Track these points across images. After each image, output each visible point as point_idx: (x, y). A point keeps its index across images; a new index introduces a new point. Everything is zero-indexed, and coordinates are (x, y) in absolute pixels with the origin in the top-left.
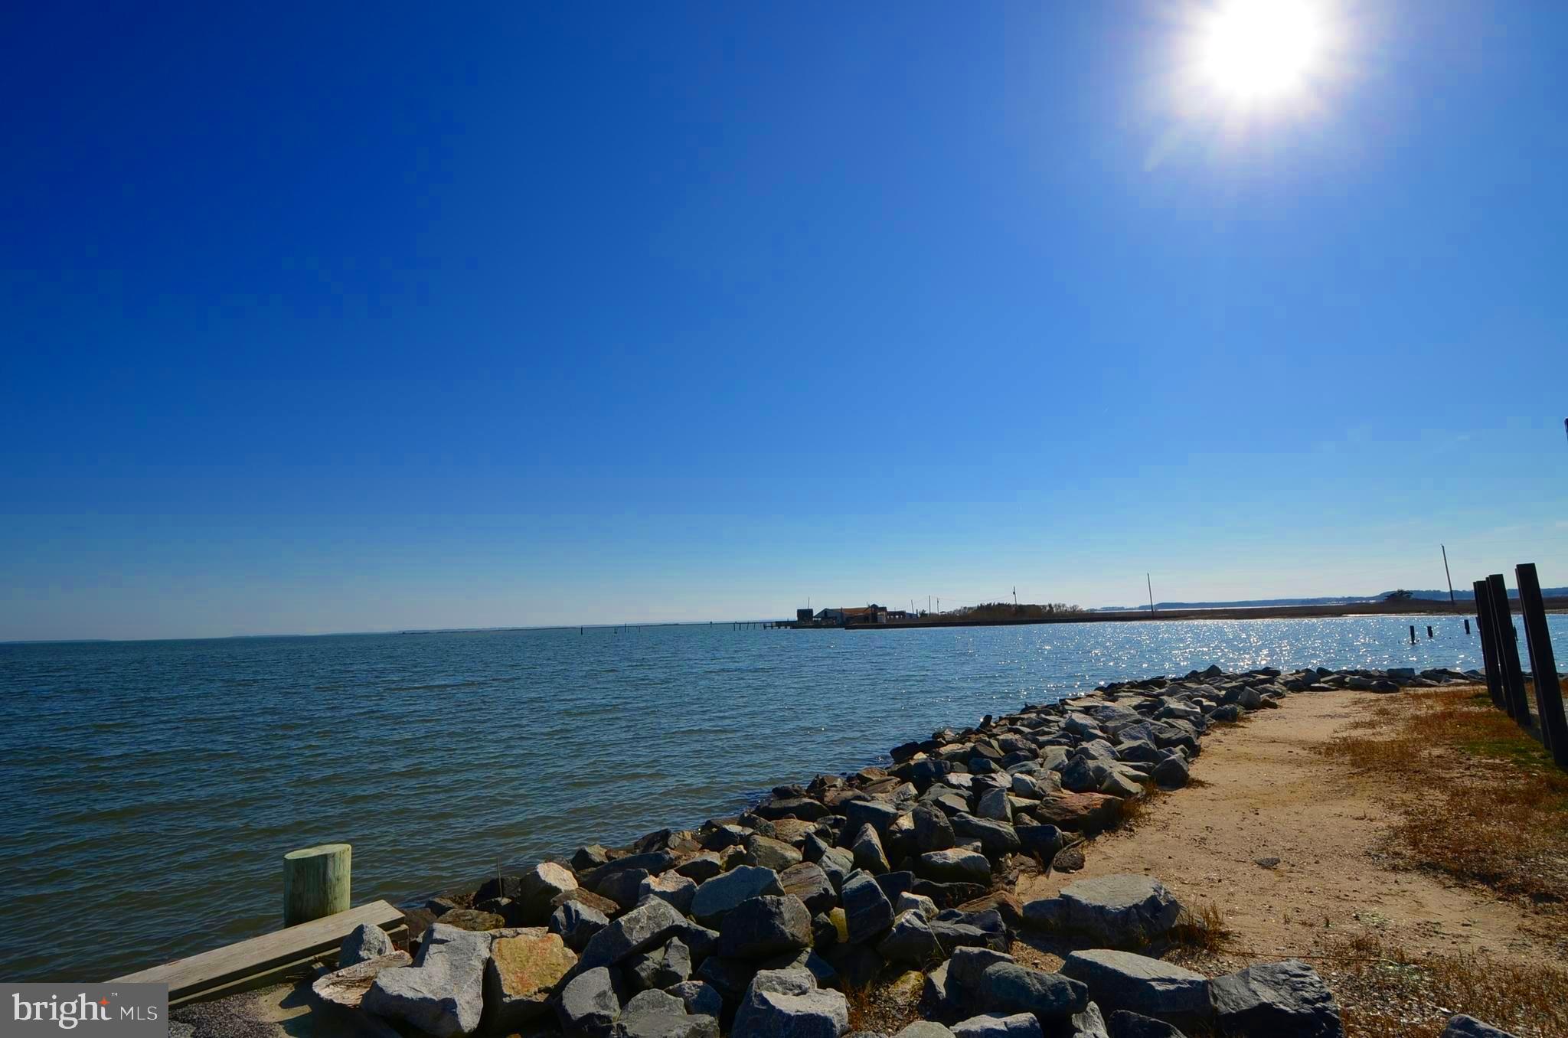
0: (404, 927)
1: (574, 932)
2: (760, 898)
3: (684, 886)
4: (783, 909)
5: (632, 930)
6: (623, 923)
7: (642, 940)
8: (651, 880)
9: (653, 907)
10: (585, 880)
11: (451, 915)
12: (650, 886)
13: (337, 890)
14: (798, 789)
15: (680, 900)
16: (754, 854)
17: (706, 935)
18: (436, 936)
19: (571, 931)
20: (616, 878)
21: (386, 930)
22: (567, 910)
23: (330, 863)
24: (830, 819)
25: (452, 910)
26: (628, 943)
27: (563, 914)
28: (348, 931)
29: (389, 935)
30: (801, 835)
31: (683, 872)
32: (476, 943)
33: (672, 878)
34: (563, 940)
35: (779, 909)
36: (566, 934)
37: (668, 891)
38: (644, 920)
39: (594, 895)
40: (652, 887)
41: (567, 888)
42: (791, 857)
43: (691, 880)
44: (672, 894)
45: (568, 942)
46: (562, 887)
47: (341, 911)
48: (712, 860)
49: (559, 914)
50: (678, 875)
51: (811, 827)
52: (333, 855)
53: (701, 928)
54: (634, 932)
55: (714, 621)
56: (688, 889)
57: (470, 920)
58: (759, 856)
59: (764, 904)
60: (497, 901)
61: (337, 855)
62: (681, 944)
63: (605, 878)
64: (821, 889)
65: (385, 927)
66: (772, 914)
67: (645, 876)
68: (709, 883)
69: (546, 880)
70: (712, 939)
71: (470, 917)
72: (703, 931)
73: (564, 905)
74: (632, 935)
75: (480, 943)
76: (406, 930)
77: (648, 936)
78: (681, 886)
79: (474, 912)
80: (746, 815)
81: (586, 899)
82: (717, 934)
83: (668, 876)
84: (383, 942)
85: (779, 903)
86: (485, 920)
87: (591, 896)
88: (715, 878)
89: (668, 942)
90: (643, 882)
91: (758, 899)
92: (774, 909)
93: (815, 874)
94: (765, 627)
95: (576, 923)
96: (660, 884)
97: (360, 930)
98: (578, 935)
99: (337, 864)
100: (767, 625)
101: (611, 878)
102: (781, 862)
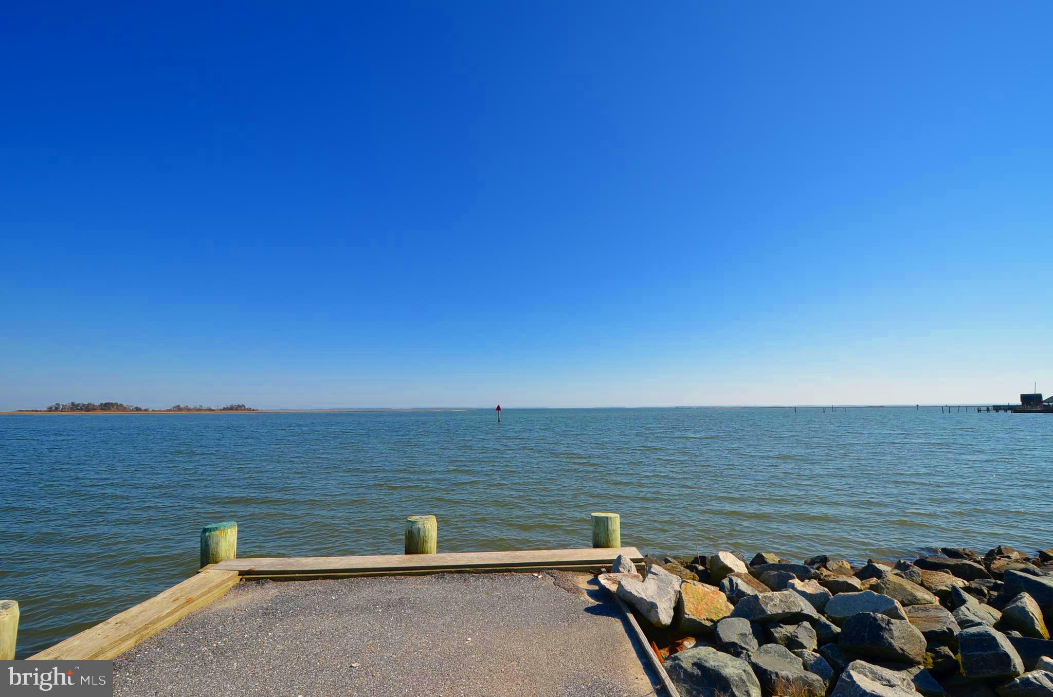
0: (643, 564)
1: (734, 595)
2: (871, 613)
3: (821, 593)
4: (893, 628)
5: (767, 604)
6: (760, 597)
7: (775, 613)
8: (797, 582)
9: (785, 595)
10: (754, 570)
11: (669, 566)
12: (794, 585)
13: (613, 536)
14: (970, 553)
15: (816, 601)
16: (883, 586)
17: (831, 628)
18: (652, 570)
19: (732, 594)
20: (772, 574)
21: (634, 563)
22: (731, 581)
23: (609, 522)
24: (989, 582)
25: (670, 563)
26: (763, 611)
27: (728, 583)
28: (615, 557)
29: (636, 566)
30: (946, 586)
31: (823, 583)
32: (672, 580)
33: (813, 585)
34: (727, 597)
35: (889, 626)
36: (729, 594)
37: (807, 592)
38: (777, 601)
39: (756, 580)
40: (795, 586)
41: (739, 571)
42: (922, 597)
43: (827, 590)
44: (811, 595)
45: (730, 599)
46: (736, 570)
47: (616, 547)
48: (852, 583)
49: (726, 582)
50: (819, 585)
51: (960, 583)
52: (611, 518)
53: (828, 622)
54: (769, 606)
55: (920, 404)
56: (824, 596)
57: (679, 571)
58: (888, 588)
59: (875, 619)
60: (696, 566)
61: (612, 519)
62: (811, 628)
63: (765, 572)
64: (945, 627)
65: (634, 561)
66: (881, 628)
67: (793, 578)
68: (841, 595)
69: (724, 562)
70: (835, 632)
71: (679, 570)
72: (829, 625)
73: (729, 578)
74: (767, 607)
75: (675, 582)
76: (644, 566)
77: (780, 611)
78: (818, 592)
79: (682, 568)
80: (902, 561)
81: (750, 581)
82: (839, 630)
83: (810, 582)
84: (631, 567)
85: (889, 623)
86: (687, 574)
87: (754, 580)
88: (846, 594)
89: (800, 623)
90: (790, 581)
91: (870, 614)
92: (884, 625)
93: (943, 616)
94: (979, 411)
95: (736, 590)
96: (803, 586)
97: (620, 557)
98: (735, 596)
99: (613, 523)
100: (982, 408)
101: (769, 573)
102: (910, 598)
